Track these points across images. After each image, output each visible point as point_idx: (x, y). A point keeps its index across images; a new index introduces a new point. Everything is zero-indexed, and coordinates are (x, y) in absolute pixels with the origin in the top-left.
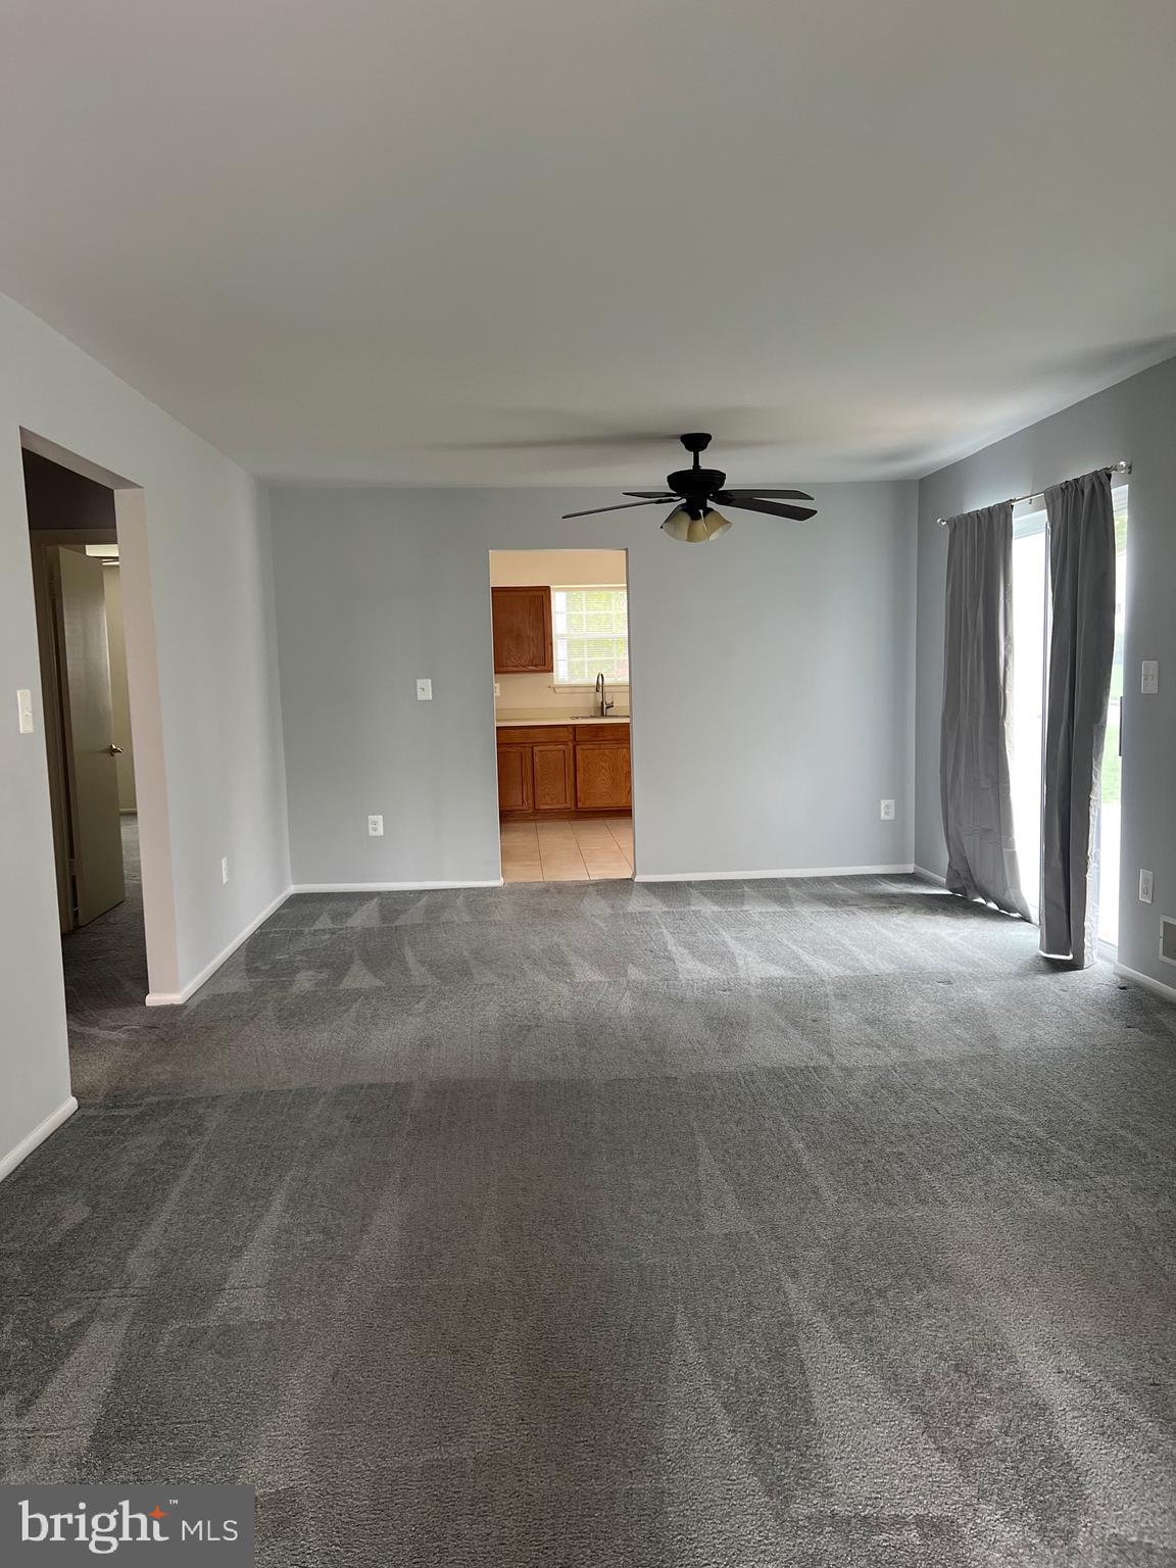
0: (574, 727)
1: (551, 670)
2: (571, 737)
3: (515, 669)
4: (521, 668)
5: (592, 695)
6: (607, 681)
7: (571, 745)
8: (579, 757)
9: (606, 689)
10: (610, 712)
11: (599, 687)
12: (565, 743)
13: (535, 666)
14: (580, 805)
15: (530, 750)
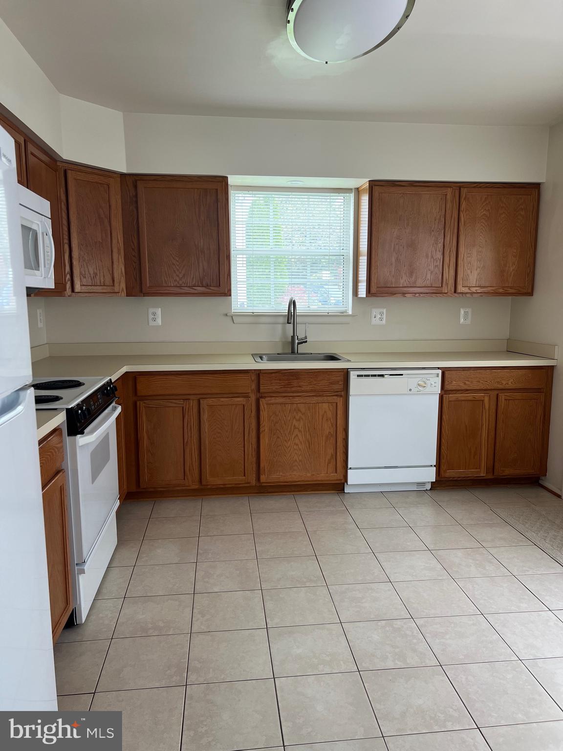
0: (259, 373)
1: (228, 293)
2: (254, 386)
3: (178, 290)
4: (187, 290)
5: (280, 327)
6: (300, 308)
7: (253, 398)
8: (264, 414)
9: (298, 320)
10: (302, 349)
11: (291, 316)
12: (246, 396)
13: (207, 286)
14: (263, 478)
15: (196, 403)
